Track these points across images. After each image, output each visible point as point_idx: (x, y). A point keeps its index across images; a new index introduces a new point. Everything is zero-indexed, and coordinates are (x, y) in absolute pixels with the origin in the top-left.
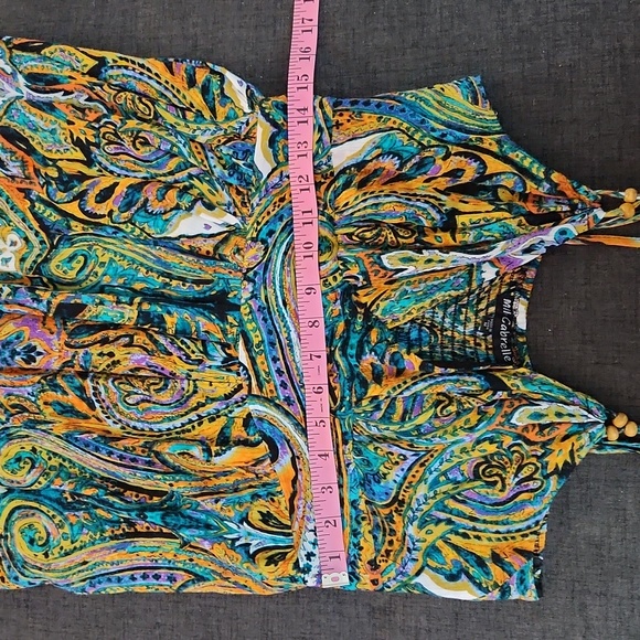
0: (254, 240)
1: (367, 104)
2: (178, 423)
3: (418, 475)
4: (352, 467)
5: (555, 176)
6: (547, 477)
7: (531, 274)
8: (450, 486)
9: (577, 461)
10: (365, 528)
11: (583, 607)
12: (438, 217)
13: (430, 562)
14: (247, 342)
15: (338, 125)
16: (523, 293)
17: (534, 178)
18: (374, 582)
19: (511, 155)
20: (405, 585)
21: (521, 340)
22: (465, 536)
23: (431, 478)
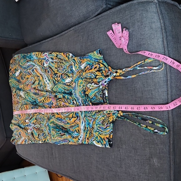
0: (74, 82)
1: (84, 57)
2: (68, 114)
3: (95, 123)
4: (86, 121)
5: (109, 67)
6: (110, 123)
7: (107, 85)
8: (99, 125)
9: (114, 120)
10: (88, 132)
11: (119, 150)
12: (94, 76)
13: (96, 139)
14: (75, 100)
15: (82, 62)
16: (106, 89)
17: (106, 67)
18: (88, 142)
19: (104, 63)
20: (91, 143)
21: (107, 98)
22: (101, 134)
23: (96, 123)
